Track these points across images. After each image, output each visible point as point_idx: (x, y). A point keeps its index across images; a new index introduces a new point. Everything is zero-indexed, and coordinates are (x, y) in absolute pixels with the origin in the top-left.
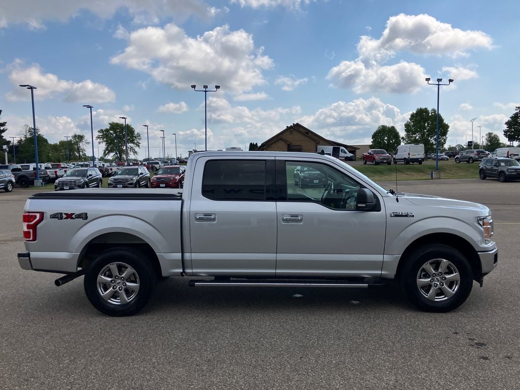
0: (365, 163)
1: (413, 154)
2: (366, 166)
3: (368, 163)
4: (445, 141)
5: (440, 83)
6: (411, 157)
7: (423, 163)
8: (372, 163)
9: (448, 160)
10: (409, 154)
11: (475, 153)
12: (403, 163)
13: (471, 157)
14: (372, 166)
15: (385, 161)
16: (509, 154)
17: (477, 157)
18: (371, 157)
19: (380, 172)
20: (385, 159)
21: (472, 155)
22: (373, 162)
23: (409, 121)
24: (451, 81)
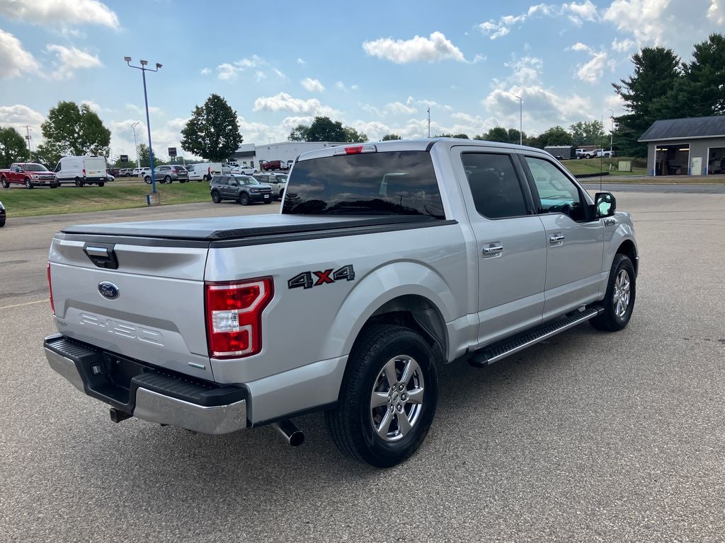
0: (7, 186)
1: (91, 171)
2: (9, 191)
3: (12, 185)
4: (107, 153)
5: (145, 67)
6: (88, 175)
7: (105, 184)
8: (24, 186)
9: (113, 180)
10: (84, 171)
11: (173, 169)
12: (74, 185)
13: (168, 176)
14: (25, 190)
15: (48, 182)
16: (211, 171)
17: (175, 175)
18: (22, 176)
19: (51, 200)
20: (47, 179)
21: (169, 173)
22: (25, 184)
23: (49, 120)
24: (159, 66)
